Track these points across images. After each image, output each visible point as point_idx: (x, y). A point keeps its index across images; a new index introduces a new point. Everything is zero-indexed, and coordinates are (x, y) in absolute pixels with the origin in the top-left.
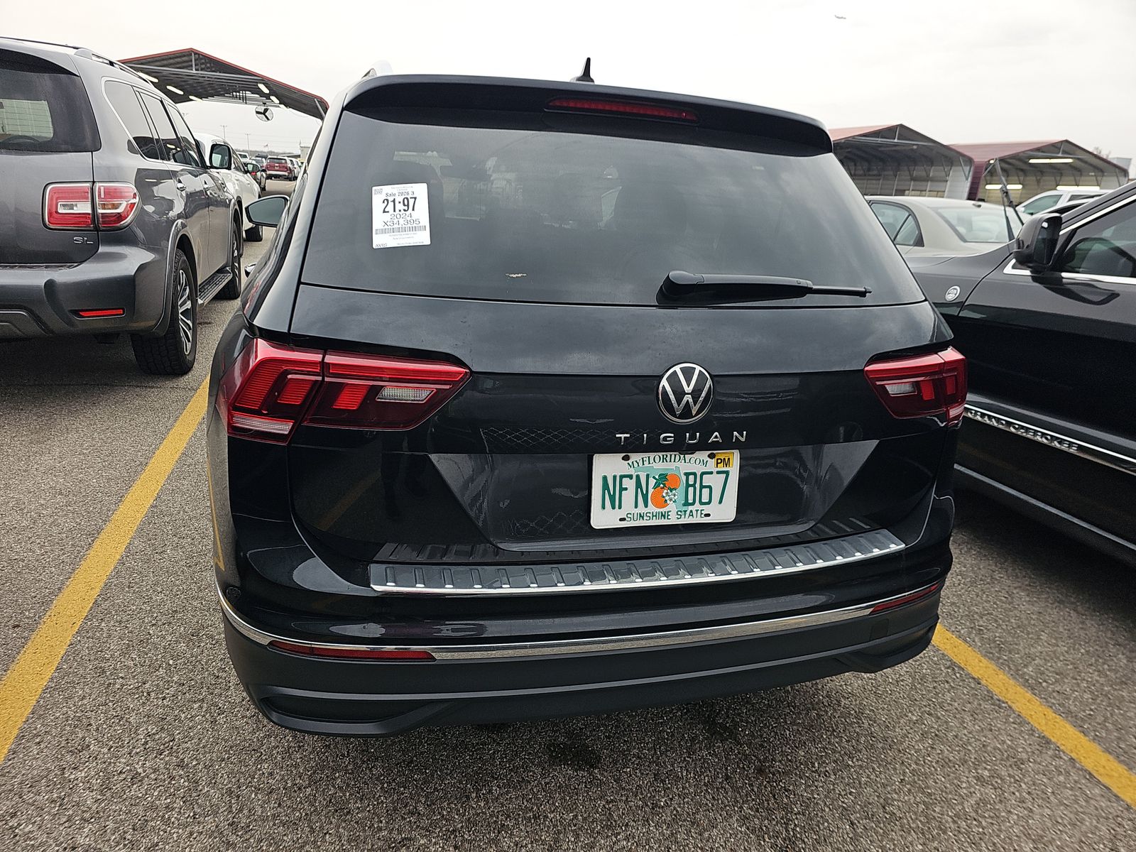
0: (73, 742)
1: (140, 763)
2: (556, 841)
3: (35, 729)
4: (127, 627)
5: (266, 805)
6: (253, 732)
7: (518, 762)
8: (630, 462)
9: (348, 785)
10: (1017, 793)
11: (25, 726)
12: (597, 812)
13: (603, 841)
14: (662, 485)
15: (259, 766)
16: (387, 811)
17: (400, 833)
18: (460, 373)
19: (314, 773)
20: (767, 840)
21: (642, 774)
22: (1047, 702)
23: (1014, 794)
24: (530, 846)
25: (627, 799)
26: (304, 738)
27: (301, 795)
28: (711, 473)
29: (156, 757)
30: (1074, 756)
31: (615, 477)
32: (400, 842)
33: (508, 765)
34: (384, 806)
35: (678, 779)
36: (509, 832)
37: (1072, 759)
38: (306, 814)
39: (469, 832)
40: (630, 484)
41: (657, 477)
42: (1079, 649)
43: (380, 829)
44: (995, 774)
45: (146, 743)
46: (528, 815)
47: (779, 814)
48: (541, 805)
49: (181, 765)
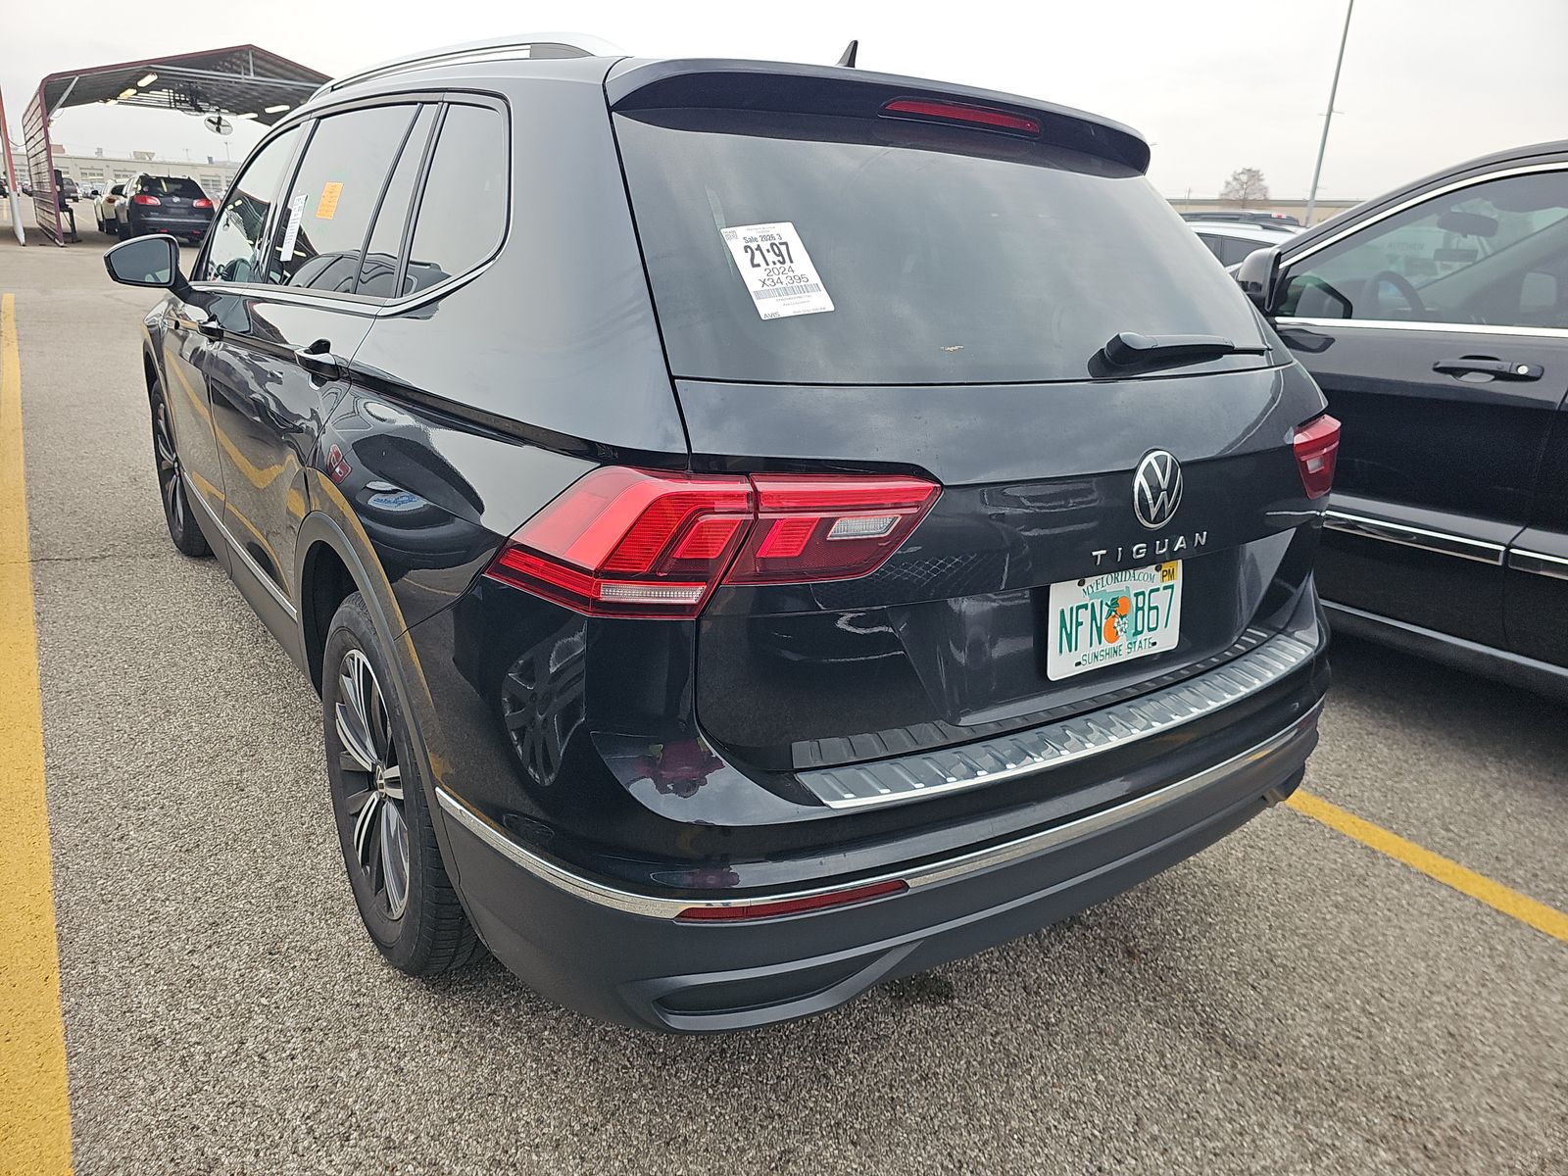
0: (186, 1160)
1: (324, 1162)
2: (967, 1099)
3: (102, 1159)
4: (147, 965)
5: (563, 1165)
6: (472, 1070)
7: (858, 1016)
8: (1085, 587)
9: (660, 1105)
10: (1379, 913)
11: (80, 1158)
12: (990, 1052)
13: (1018, 1084)
14: (1113, 613)
15: (514, 1115)
16: (736, 1124)
17: (772, 1147)
18: (927, 489)
19: (601, 1101)
20: (1185, 1030)
21: (1009, 991)
22: (1348, 808)
23: (1376, 914)
24: (940, 1114)
25: (1012, 1026)
26: (553, 1059)
27: (604, 1137)
28: (1158, 590)
29: (342, 1146)
30: (1405, 861)
31: (1072, 609)
32: (780, 1159)
33: (848, 1023)
34: (727, 1118)
35: (1052, 986)
36: (905, 1105)
37: (1403, 864)
38: (629, 1160)
39: (857, 1119)
40: (1085, 616)
41: (1109, 603)
42: (1340, 746)
43: (743, 1151)
44: (1349, 899)
45: (311, 1130)
46: (913, 1078)
47: (1178, 998)
48: (921, 1061)
49: (389, 1146)
